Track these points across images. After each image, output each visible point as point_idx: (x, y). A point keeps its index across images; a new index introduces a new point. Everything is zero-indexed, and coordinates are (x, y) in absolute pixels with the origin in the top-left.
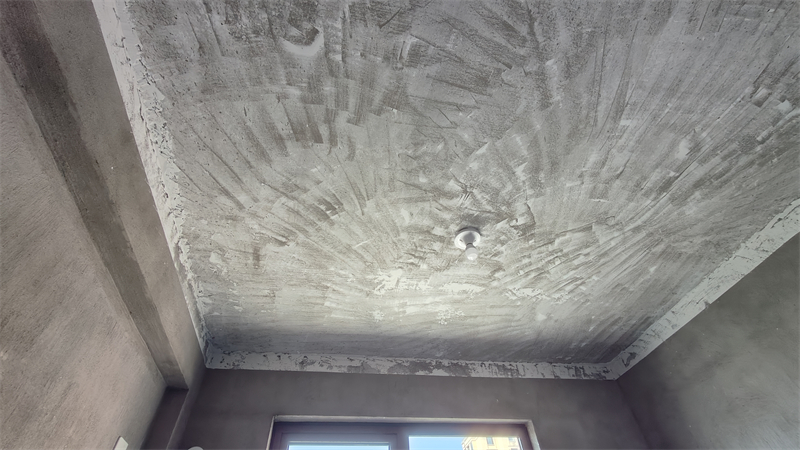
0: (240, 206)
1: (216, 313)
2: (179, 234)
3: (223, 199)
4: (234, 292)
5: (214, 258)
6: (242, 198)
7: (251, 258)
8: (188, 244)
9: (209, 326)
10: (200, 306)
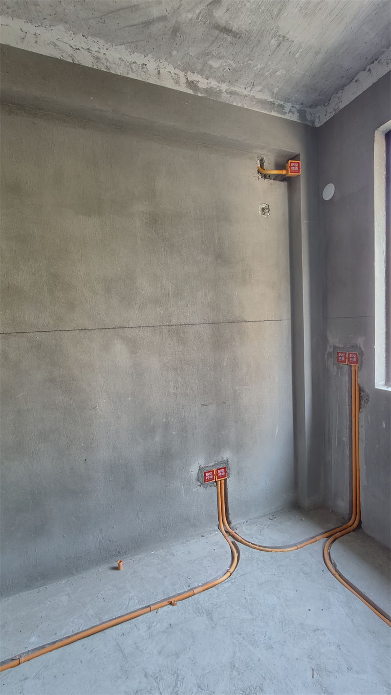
0: (163, 18)
1: (276, 90)
2: (182, 74)
3: (155, 28)
4: (259, 66)
5: (215, 64)
6: (156, 12)
7: (225, 36)
8: (194, 73)
9: (287, 100)
10: (259, 96)
